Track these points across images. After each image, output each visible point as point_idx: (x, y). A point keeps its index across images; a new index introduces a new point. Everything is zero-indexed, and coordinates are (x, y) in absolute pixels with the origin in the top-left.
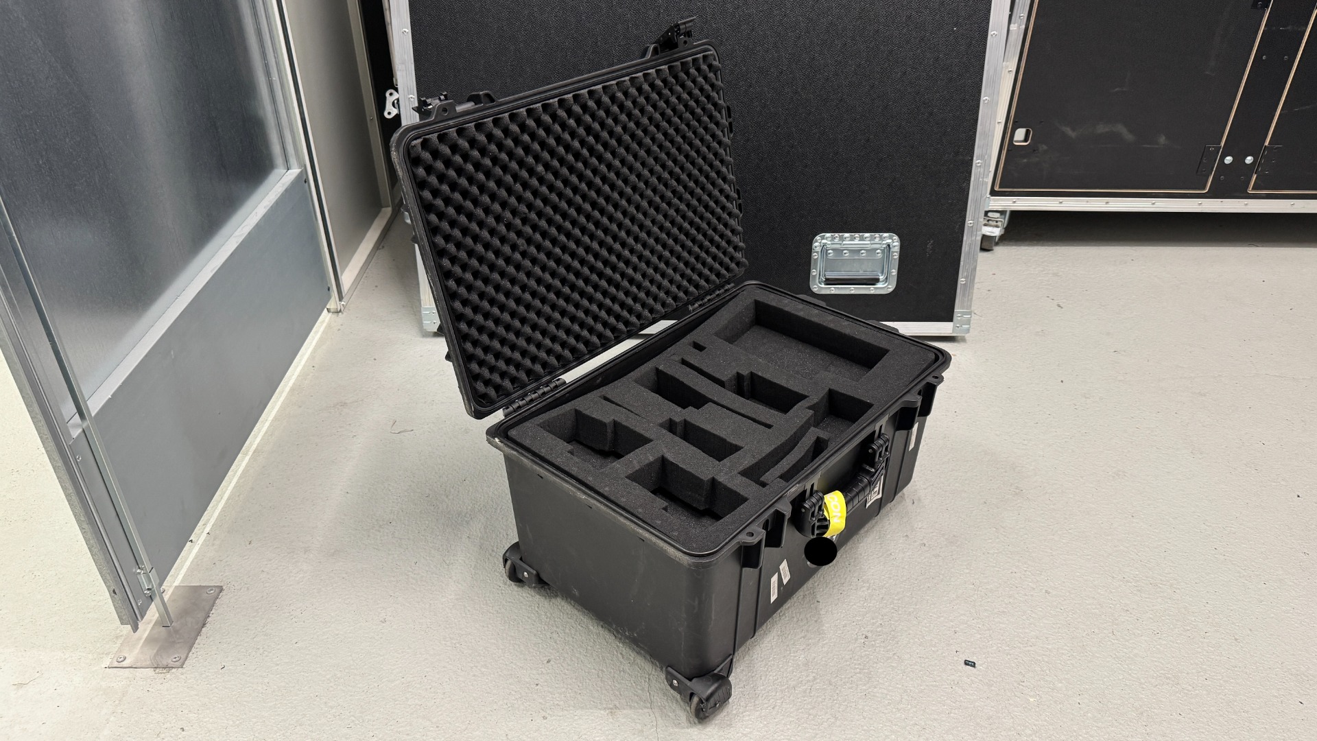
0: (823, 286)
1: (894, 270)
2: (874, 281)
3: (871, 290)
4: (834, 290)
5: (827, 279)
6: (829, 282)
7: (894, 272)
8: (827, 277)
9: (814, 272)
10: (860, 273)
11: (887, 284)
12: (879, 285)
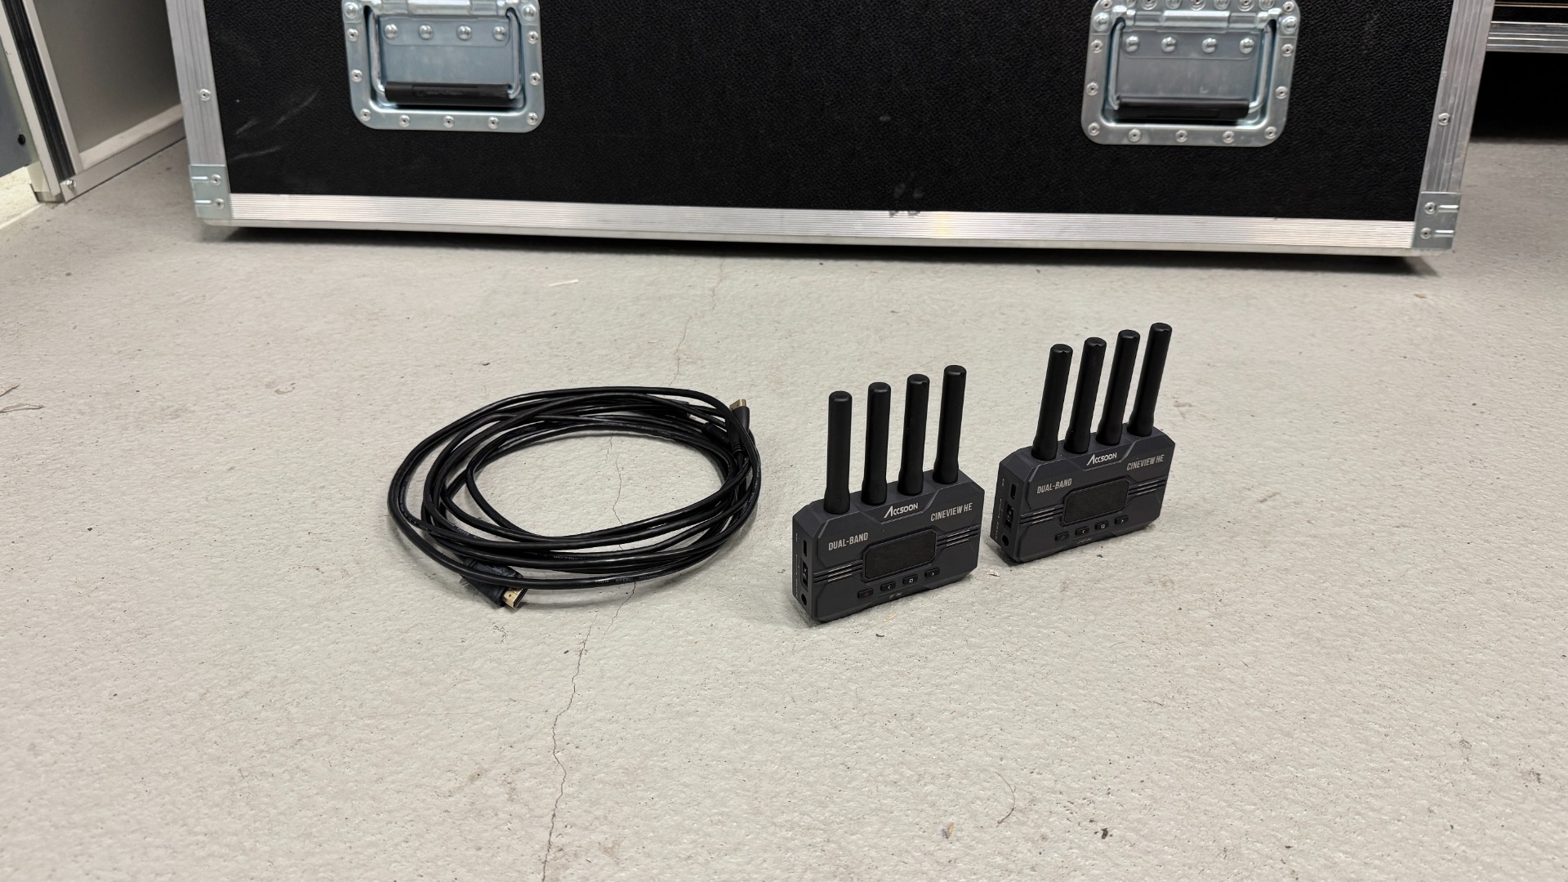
0: (1112, 125)
1: (1281, 88)
2: (1236, 113)
3: (1228, 135)
4: (1137, 133)
5: (1124, 107)
6: (1129, 113)
7: (1283, 90)
8: (1124, 100)
9: (1092, 88)
10: (1203, 94)
11: (1265, 122)
12: (1247, 126)
